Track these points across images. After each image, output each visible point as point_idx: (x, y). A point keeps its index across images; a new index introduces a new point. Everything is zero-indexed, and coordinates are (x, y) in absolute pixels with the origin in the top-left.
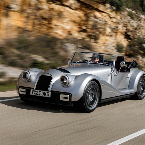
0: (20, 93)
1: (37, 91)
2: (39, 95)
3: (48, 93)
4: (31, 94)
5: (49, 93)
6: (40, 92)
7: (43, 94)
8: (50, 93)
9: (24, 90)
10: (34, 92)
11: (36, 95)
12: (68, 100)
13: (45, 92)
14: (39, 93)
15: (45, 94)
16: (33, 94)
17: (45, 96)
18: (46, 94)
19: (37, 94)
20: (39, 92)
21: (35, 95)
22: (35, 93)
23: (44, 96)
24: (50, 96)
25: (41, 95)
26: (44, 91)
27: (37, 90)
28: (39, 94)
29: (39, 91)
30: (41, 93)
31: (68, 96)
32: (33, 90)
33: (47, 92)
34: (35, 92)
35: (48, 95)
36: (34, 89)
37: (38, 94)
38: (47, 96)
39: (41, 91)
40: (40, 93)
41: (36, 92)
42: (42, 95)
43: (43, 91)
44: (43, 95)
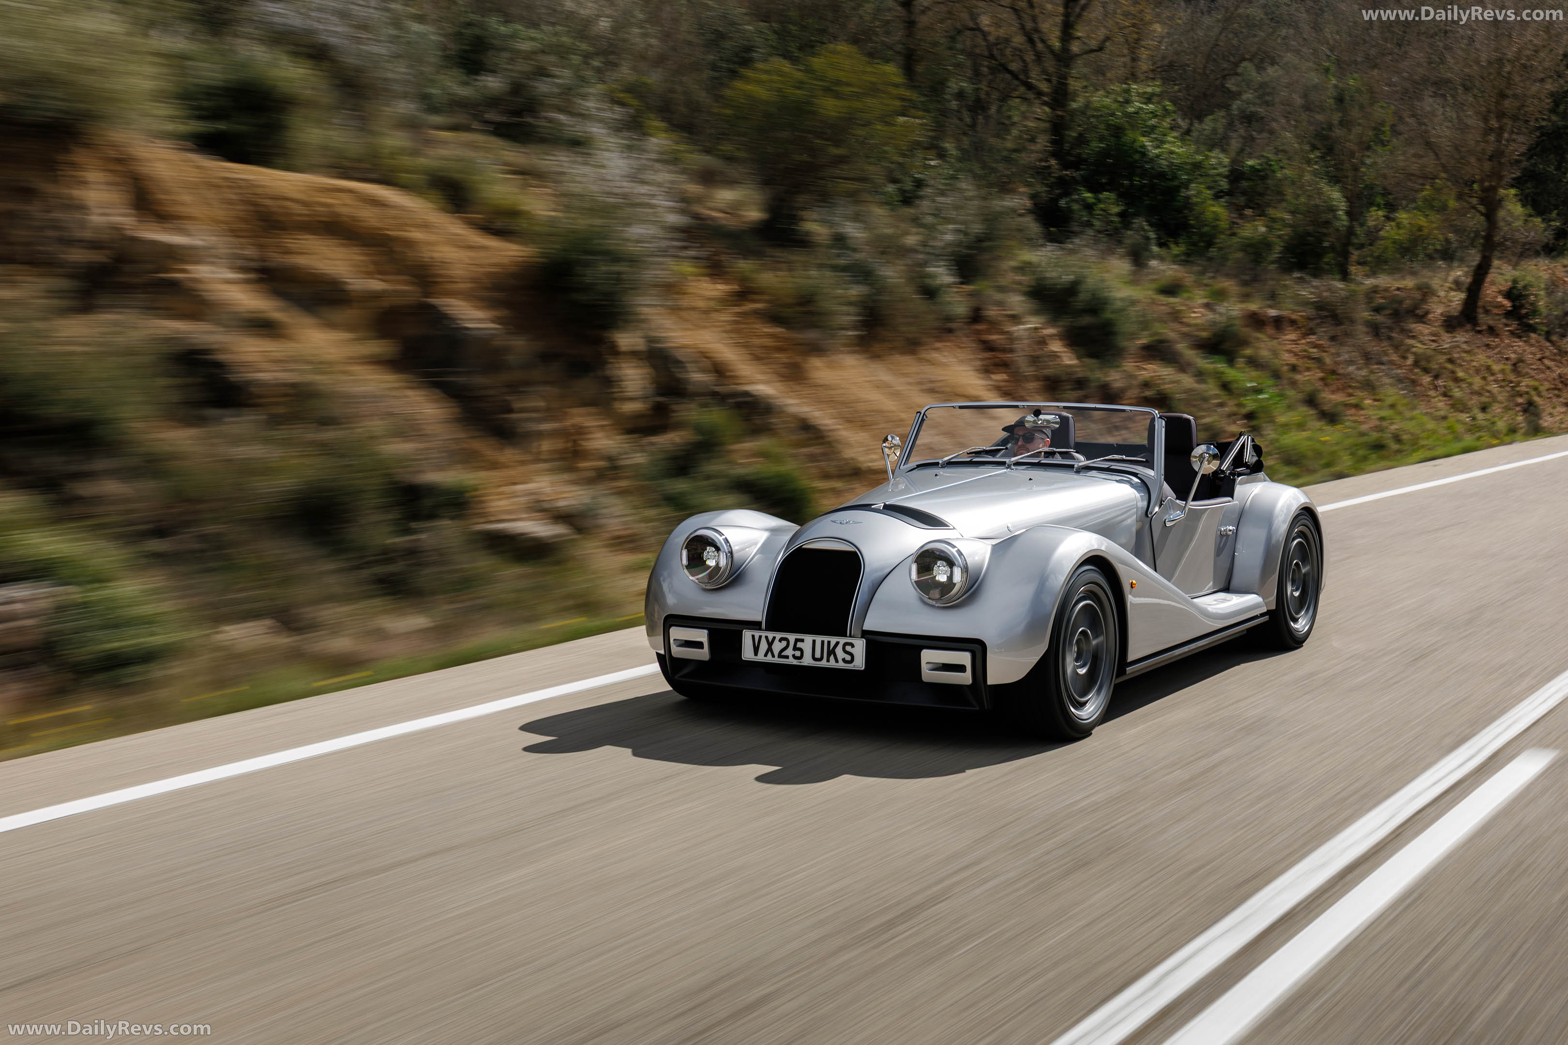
0: (677, 651)
1: (781, 640)
2: (795, 662)
3: (848, 648)
4: (748, 654)
5: (853, 646)
6: (799, 645)
7: (818, 655)
8: (859, 647)
9: (701, 636)
10: (764, 646)
11: (777, 660)
12: (966, 678)
13: (833, 640)
14: (795, 649)
15: (832, 652)
16: (761, 657)
17: (832, 664)
18: (839, 651)
19: (780, 656)
20: (797, 640)
21: (769, 659)
22: (770, 649)
23: (824, 663)
24: (859, 663)
25: (807, 661)
26: (826, 639)
27: (779, 635)
28: (798, 654)
29: (792, 637)
30: (806, 646)
31: (964, 658)
32: (757, 634)
33: (843, 640)
34: (770, 644)
35: (848, 658)
36: (760, 629)
37: (789, 652)
38: (841, 665)
39: (808, 639)
40: (801, 650)
41: (777, 647)
42: (814, 659)
43: (819, 639)
44: (821, 659)
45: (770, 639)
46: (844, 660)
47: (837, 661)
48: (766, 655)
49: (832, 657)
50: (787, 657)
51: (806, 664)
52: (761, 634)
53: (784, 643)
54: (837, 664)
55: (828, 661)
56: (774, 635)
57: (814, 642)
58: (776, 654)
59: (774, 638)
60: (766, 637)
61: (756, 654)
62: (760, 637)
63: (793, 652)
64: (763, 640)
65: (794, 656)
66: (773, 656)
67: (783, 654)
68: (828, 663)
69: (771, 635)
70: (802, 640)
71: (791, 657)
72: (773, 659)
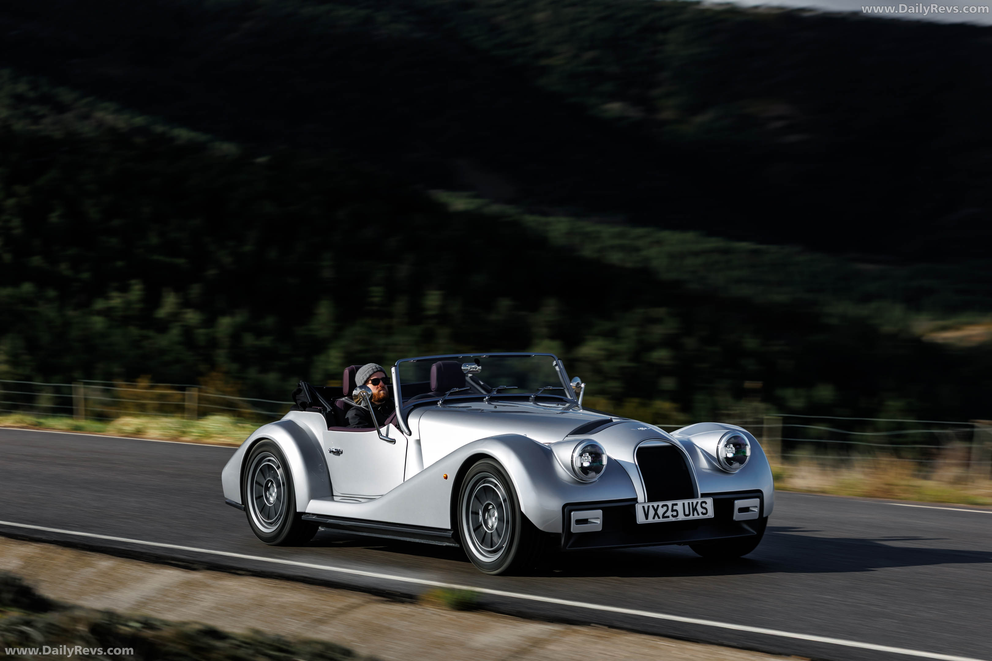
1: (663, 506)
2: (674, 519)
3: (703, 505)
4: (641, 519)
5: (706, 503)
6: (675, 508)
7: (687, 513)
8: (710, 504)
9: (600, 512)
10: (652, 512)
11: (661, 520)
13: (695, 502)
14: (673, 510)
15: (695, 509)
16: (650, 520)
17: (696, 517)
18: (699, 508)
19: (663, 517)
20: (673, 505)
21: (656, 520)
22: (656, 514)
23: (691, 517)
24: (711, 514)
25: (681, 517)
26: (690, 501)
27: (661, 504)
28: (675, 513)
29: (670, 503)
30: (679, 508)
32: (646, 505)
33: (698, 501)
34: (656, 510)
35: (704, 511)
37: (669, 513)
38: (701, 516)
39: (679, 503)
40: (676, 511)
41: (661, 511)
42: (686, 515)
43: (686, 502)
44: (689, 515)
45: (656, 508)
46: (703, 514)
47: (698, 514)
48: (654, 518)
49: (695, 513)
50: (668, 517)
51: (681, 520)
52: (649, 505)
53: (665, 508)
54: (699, 516)
55: (693, 515)
56: (658, 504)
57: (684, 504)
58: (661, 516)
59: (658, 506)
60: (653, 506)
61: (647, 517)
62: (649, 507)
63: (672, 513)
64: (651, 508)
65: (673, 516)
66: (659, 518)
67: (665, 515)
68: (694, 517)
69: (655, 504)
70: (676, 504)
71: (671, 517)
72: (659, 520)
